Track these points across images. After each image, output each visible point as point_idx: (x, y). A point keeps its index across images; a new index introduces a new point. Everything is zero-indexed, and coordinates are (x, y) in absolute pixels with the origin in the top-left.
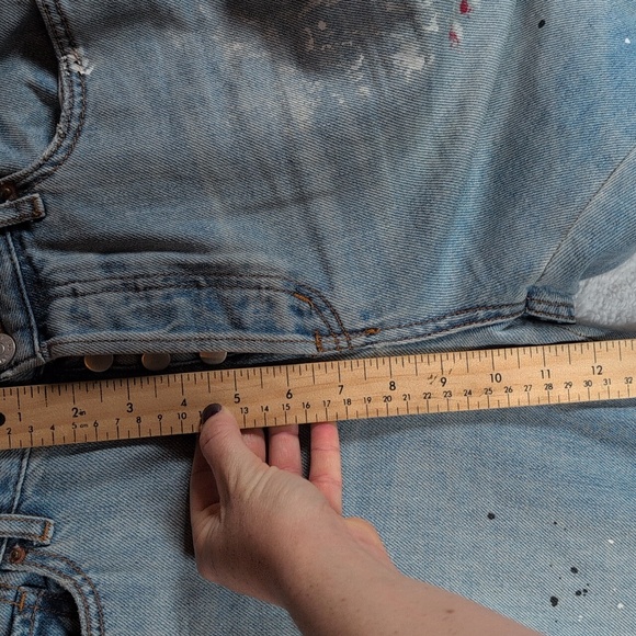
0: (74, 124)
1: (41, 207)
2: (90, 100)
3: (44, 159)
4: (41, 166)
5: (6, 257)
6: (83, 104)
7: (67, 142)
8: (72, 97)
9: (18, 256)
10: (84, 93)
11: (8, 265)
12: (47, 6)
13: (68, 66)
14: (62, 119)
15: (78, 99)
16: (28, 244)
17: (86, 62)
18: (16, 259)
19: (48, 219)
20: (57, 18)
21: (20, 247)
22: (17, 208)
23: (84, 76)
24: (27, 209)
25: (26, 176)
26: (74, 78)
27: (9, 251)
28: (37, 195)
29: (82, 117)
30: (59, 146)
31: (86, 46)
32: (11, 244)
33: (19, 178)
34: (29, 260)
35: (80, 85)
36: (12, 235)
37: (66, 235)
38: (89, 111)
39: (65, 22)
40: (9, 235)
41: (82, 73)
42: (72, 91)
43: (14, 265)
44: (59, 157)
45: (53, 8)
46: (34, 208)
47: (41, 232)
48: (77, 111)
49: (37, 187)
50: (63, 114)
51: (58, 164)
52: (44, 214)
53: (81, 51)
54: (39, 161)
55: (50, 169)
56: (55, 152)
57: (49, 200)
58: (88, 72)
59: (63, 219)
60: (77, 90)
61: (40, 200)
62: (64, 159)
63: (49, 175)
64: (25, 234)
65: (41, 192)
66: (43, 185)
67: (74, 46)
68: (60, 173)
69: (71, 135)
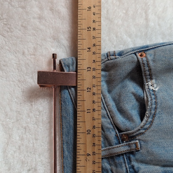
0: (153, 112)
1: (139, 147)
2: (159, 101)
3: (141, 127)
4: (139, 130)
5: (124, 165)
6: (156, 103)
7: (150, 120)
8: (152, 100)
9: (128, 164)
10: (156, 98)
11: (124, 168)
12: (144, 64)
13: (148, 87)
14: (148, 110)
15: (154, 101)
16: (132, 160)
17: (155, 86)
18: (127, 166)
19: (141, 151)
20: (147, 68)
21: (129, 161)
22: (129, 145)
23: (155, 91)
24: (133, 147)
25: (133, 133)
26: (151, 92)
27: (125, 163)
28: (137, 141)
29: (156, 108)
30: (147, 121)
31: (156, 79)
32: (126, 160)
33: (130, 134)
34: (133, 167)
35: (153, 94)
36: (126, 156)
37: (149, 158)
38: (158, 106)
39: (150, 70)
40: (125, 156)
41: (154, 90)
42: (151, 97)
43: (127, 169)
44: (147, 126)
45: (146, 65)
46: (136, 146)
47: (138, 156)
48: (154, 106)
49: (137, 138)
50: (148, 107)
51: (146, 129)
52: (140, 149)
53: (154, 81)
54: (139, 128)
55: (143, 131)
56: (146, 124)
57: (142, 143)
58: (156, 89)
59: (148, 152)
60: (153, 97)
61: (139, 143)
62: (149, 127)
63: (143, 133)
64: (131, 156)
65: (139, 140)
66: (140, 137)
67: (151, 79)
68: (147, 133)
69: (151, 116)
